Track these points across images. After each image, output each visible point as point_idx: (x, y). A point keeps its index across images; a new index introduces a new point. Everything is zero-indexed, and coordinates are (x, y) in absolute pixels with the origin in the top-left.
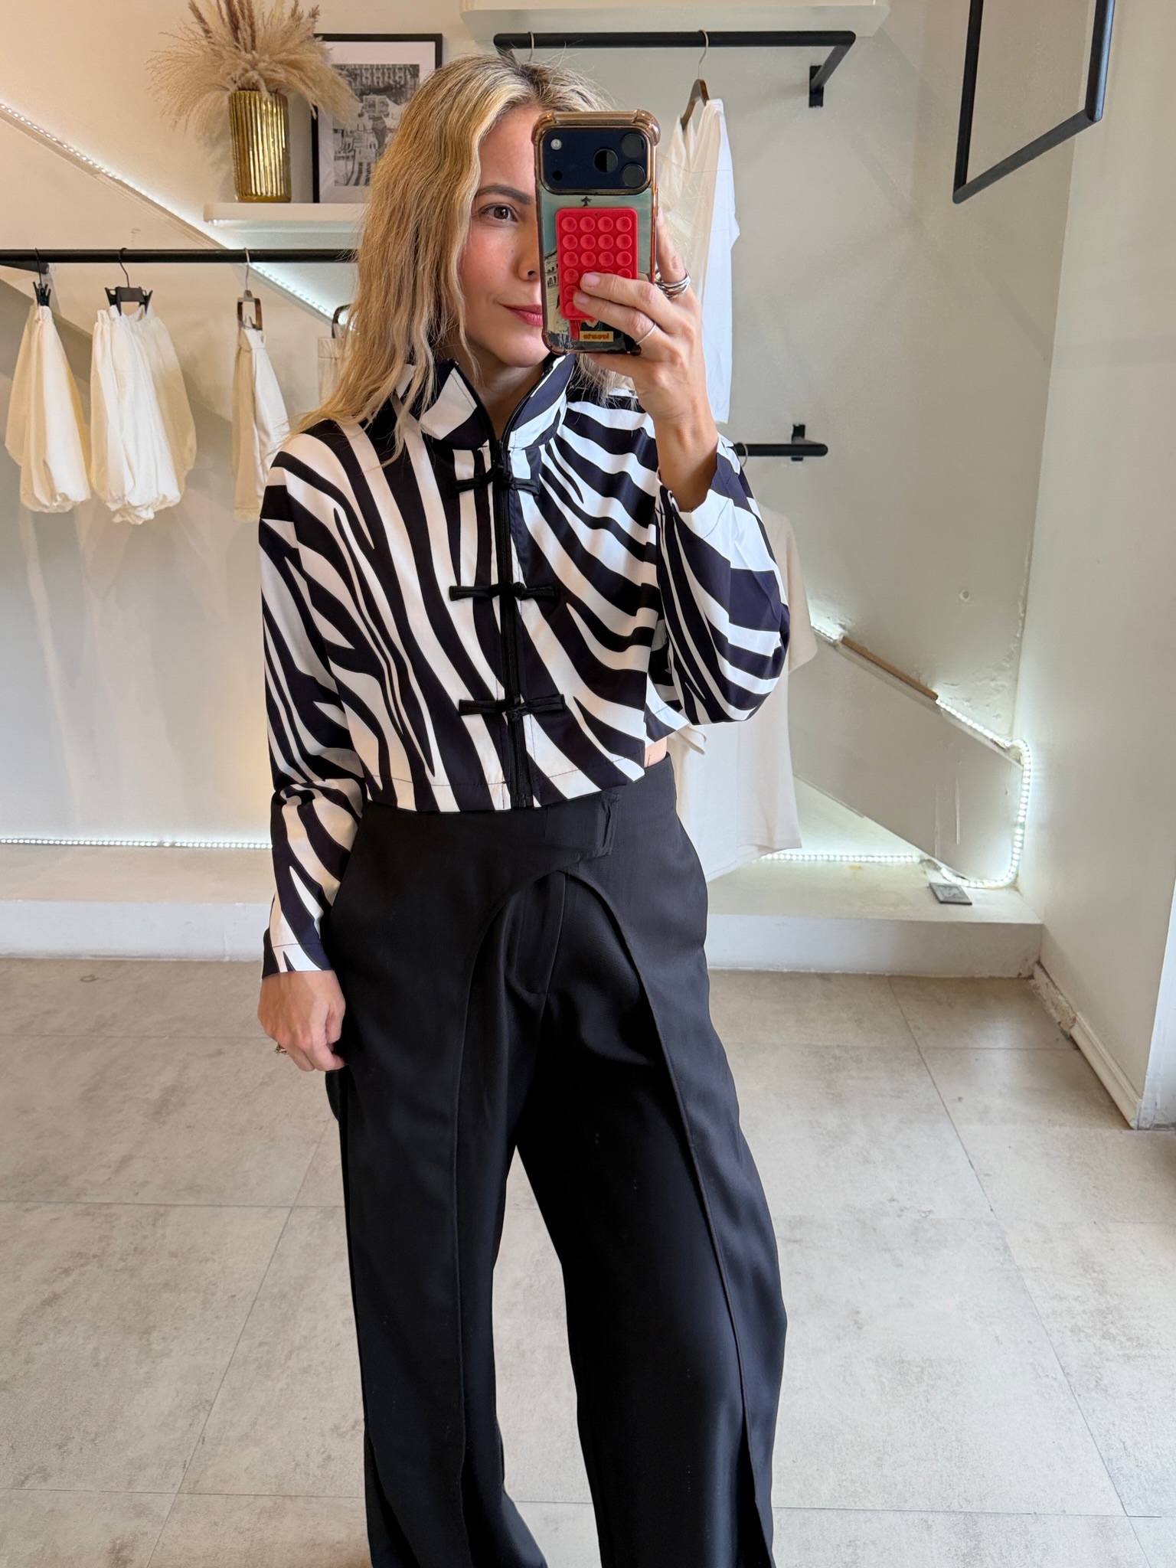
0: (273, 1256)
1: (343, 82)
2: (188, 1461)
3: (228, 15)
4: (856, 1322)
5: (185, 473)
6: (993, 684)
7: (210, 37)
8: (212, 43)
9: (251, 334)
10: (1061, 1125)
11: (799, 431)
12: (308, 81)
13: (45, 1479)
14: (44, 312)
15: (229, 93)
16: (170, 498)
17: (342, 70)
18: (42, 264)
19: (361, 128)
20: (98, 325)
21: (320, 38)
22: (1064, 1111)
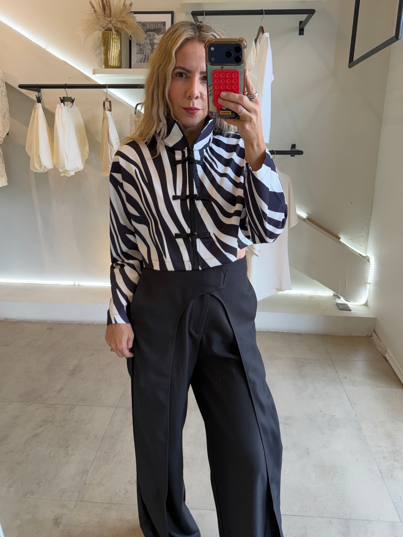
0: (109, 423)
1: (140, 27)
2: (80, 491)
3: (102, 5)
4: (307, 452)
5: (85, 160)
6: (360, 234)
7: (96, 13)
8: (97, 15)
9: (108, 113)
10: (381, 387)
11: (294, 146)
12: (128, 27)
13: (32, 495)
14: (39, 105)
15: (102, 32)
16: (79, 168)
17: (140, 23)
18: (39, 89)
19: (146, 43)
20: (57, 110)
21: (133, 13)
22: (382, 382)
